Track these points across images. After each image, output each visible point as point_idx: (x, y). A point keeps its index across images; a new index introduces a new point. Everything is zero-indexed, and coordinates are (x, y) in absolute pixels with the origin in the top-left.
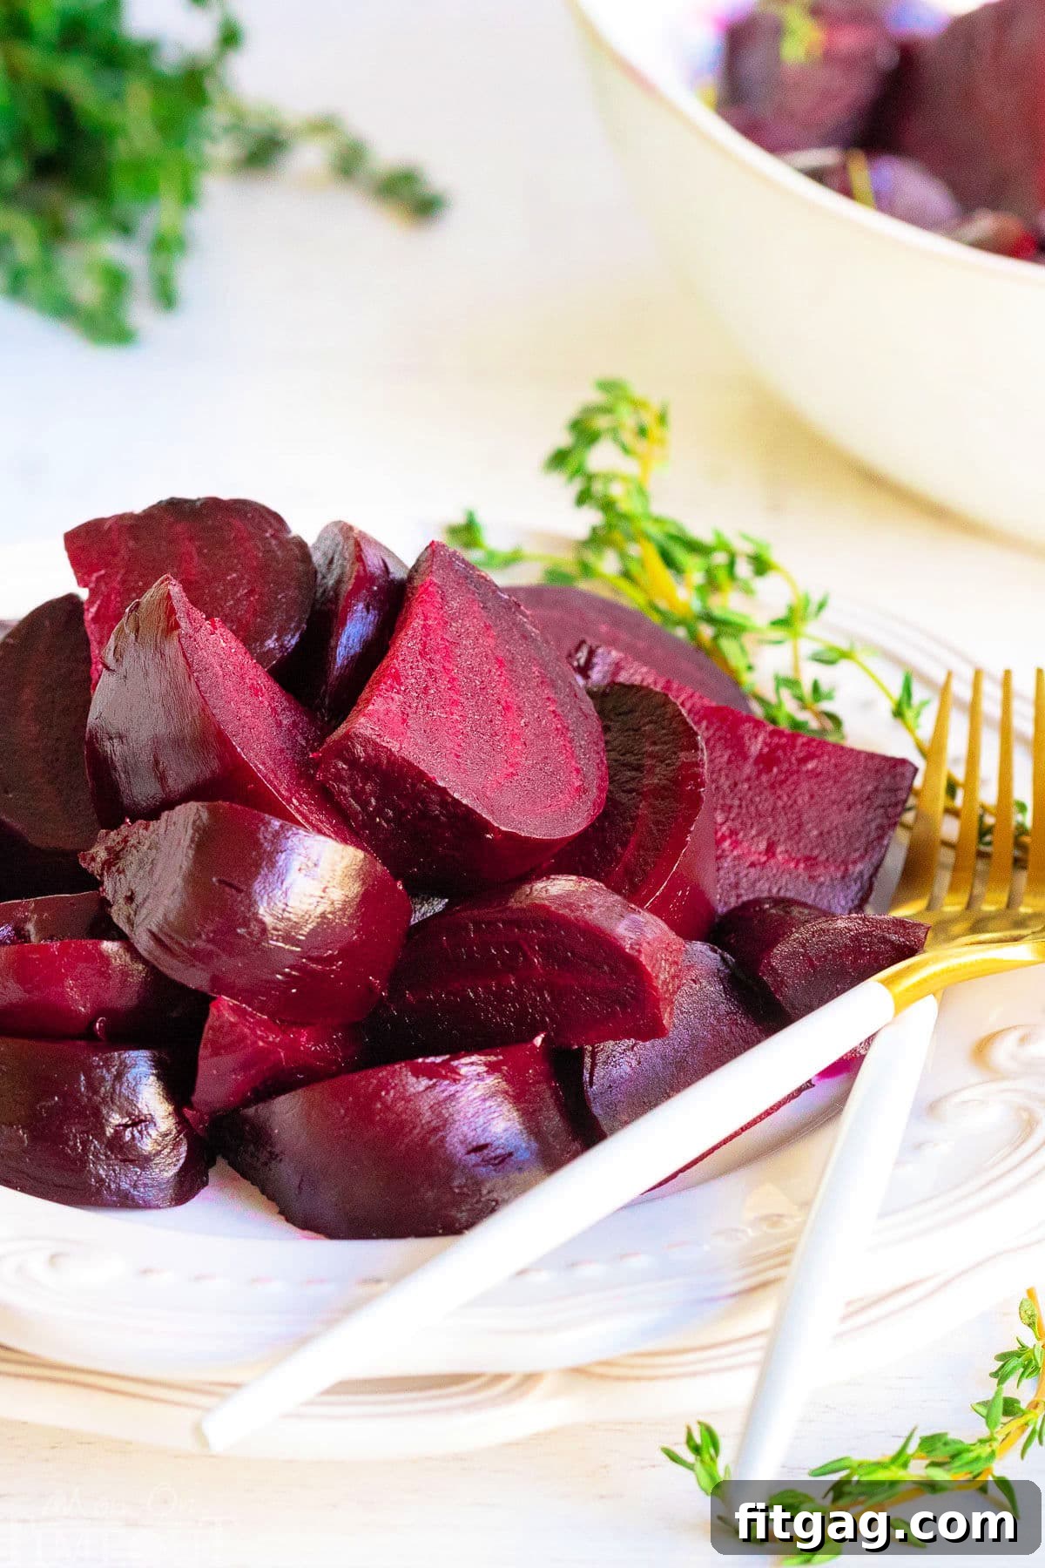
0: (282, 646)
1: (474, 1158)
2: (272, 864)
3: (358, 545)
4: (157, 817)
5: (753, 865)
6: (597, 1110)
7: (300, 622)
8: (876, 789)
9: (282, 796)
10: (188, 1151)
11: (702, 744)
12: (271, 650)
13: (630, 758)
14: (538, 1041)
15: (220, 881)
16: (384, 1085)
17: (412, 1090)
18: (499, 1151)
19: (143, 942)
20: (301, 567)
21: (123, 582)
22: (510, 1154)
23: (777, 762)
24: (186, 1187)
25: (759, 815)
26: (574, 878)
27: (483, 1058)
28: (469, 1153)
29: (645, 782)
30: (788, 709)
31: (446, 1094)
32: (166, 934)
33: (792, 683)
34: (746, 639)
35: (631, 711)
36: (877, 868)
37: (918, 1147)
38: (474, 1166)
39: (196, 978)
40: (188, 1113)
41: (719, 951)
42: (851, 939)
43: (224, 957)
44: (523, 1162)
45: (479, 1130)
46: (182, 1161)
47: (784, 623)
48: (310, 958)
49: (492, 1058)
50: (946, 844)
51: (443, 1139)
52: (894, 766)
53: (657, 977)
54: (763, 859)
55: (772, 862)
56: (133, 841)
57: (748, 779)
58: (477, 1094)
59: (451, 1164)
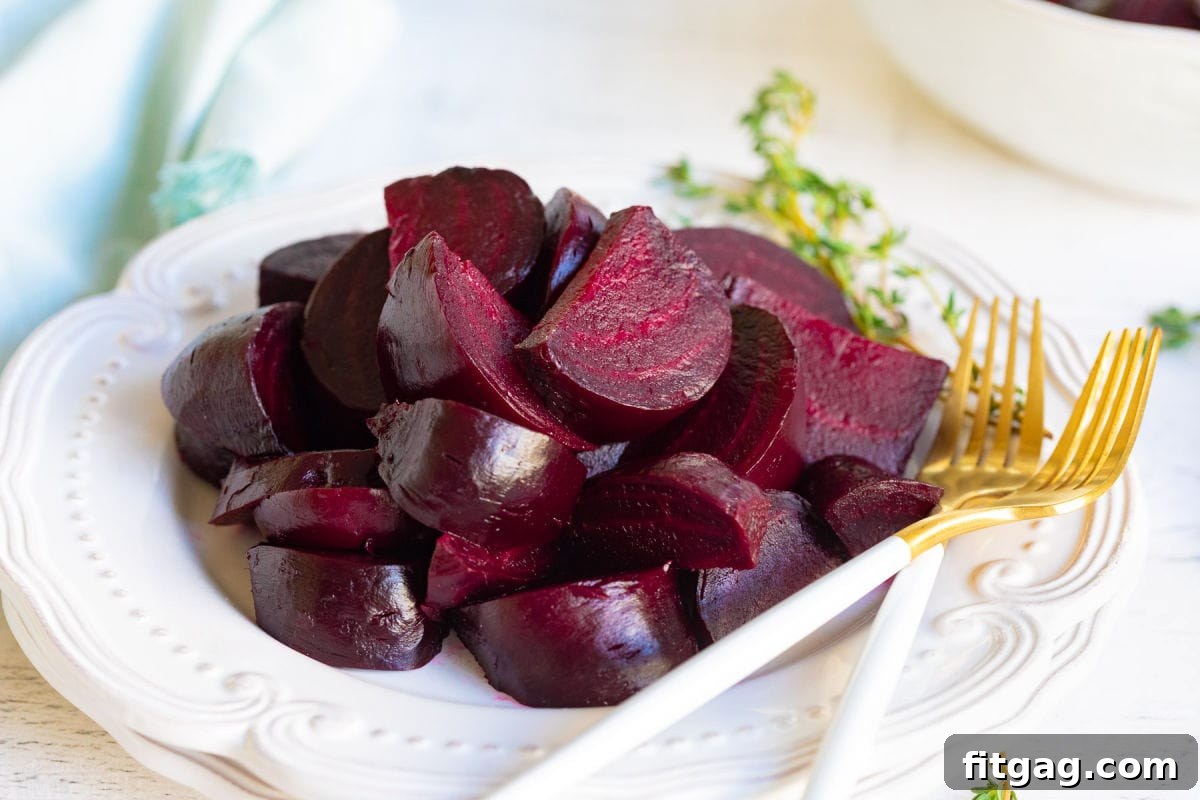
0: (517, 275)
1: (613, 654)
2: (483, 446)
3: (572, 207)
4: (412, 402)
5: (834, 430)
6: (705, 616)
7: (532, 258)
8: (920, 381)
9: (501, 391)
10: (425, 633)
11: (798, 355)
12: (510, 278)
13: (750, 361)
14: (666, 568)
15: (447, 456)
16: (553, 601)
17: (572, 605)
18: (631, 649)
19: (396, 492)
20: (536, 220)
21: (418, 224)
22: (638, 651)
23: (854, 359)
24: (423, 656)
25: (841, 396)
26: (697, 455)
27: (623, 583)
28: (610, 649)
29: (758, 380)
30: (875, 309)
31: (596, 608)
32: (410, 489)
33: (878, 292)
34: (851, 259)
35: (754, 326)
36: (918, 435)
37: (922, 654)
38: (613, 659)
39: (429, 519)
40: (424, 608)
41: (801, 498)
42: (889, 497)
43: (448, 507)
44: (648, 657)
45: (618, 635)
46: (419, 640)
47: (877, 248)
48: (509, 509)
49: (631, 583)
50: (968, 413)
51: (592, 640)
52: (933, 365)
53: (748, 530)
54: (841, 426)
55: (847, 429)
56: (398, 417)
57: (834, 371)
58: (618, 609)
59: (599, 658)
